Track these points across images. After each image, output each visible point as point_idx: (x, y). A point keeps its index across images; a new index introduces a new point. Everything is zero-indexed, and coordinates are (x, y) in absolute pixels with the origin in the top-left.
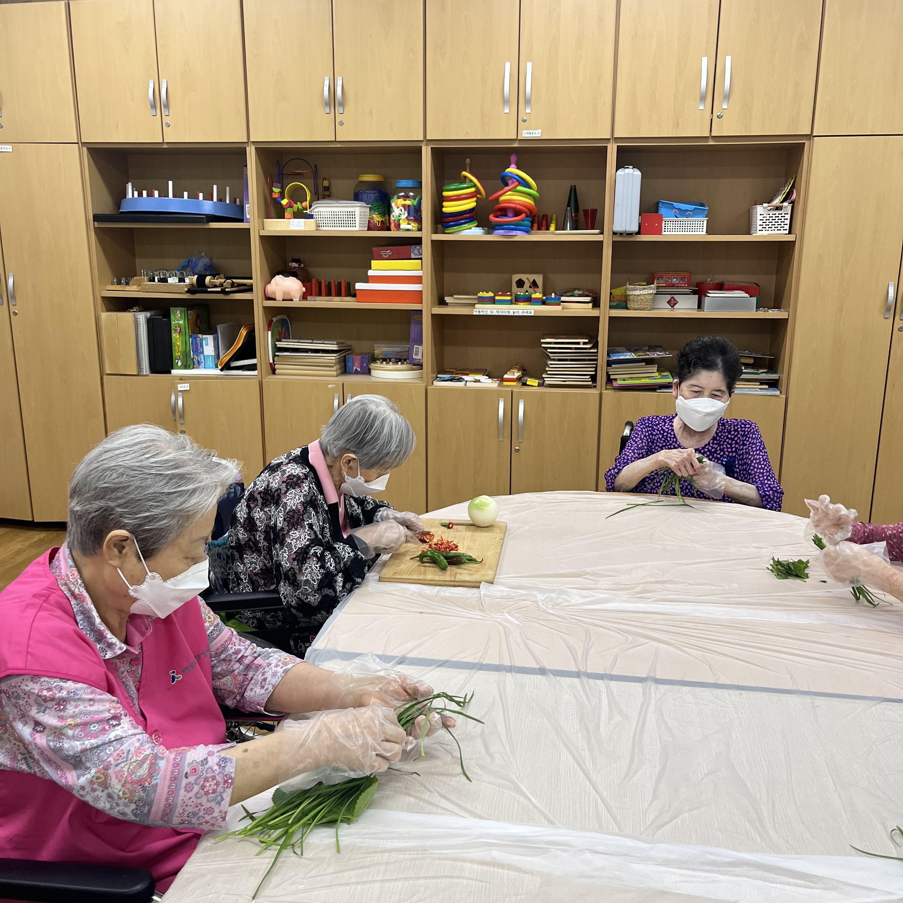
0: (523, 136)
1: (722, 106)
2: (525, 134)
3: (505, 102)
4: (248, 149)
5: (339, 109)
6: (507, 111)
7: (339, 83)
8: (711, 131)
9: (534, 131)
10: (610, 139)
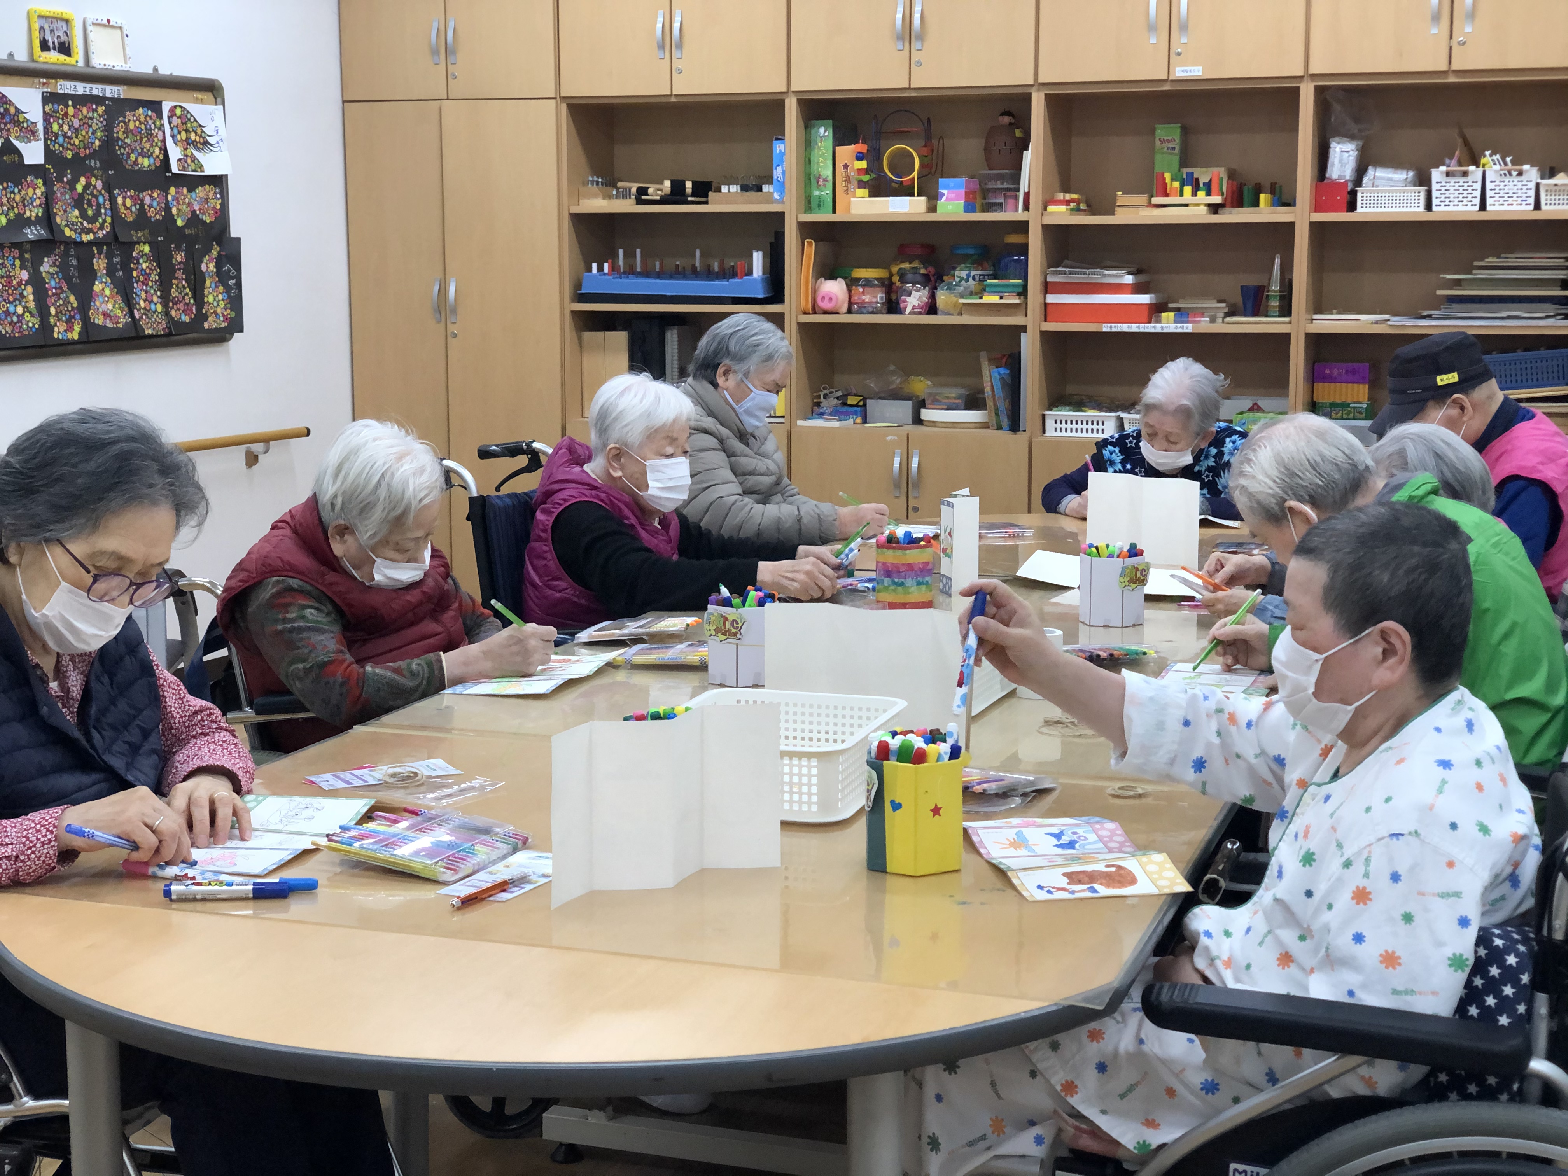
0: (1177, 75)
1: (1465, 29)
2: (1180, 72)
3: (1152, 28)
4: (787, 102)
5: (916, 45)
6: (1153, 40)
7: (918, 9)
8: (1450, 63)
9: (1192, 68)
10: (1302, 77)
